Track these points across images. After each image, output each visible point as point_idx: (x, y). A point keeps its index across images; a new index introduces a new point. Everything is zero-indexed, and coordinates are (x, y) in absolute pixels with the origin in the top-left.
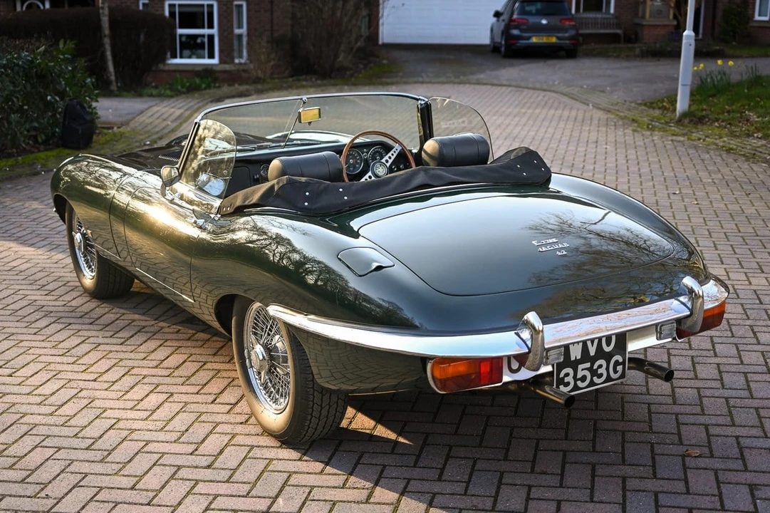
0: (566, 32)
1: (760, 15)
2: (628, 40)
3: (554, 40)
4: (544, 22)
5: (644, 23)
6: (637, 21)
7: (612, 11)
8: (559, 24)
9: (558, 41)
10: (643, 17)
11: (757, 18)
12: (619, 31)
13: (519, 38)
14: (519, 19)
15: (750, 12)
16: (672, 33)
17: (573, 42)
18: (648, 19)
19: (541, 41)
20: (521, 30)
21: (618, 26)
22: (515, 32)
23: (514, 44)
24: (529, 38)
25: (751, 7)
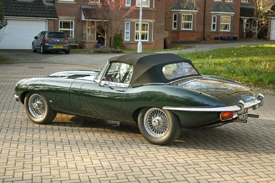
0: (66, 44)
1: (126, 39)
2: (81, 48)
3: (62, 47)
4: (58, 40)
5: (86, 41)
6: (83, 41)
7: (73, 37)
8: (63, 41)
9: (64, 48)
10: (85, 39)
11: (125, 40)
12: (77, 45)
13: (48, 46)
14: (48, 39)
15: (123, 38)
16: (96, 45)
17: (68, 48)
18: (88, 40)
19: (57, 48)
20: (49, 43)
21: (76, 42)
22: (47, 44)
23: (47, 49)
24: (53, 47)
25: (123, 36)
